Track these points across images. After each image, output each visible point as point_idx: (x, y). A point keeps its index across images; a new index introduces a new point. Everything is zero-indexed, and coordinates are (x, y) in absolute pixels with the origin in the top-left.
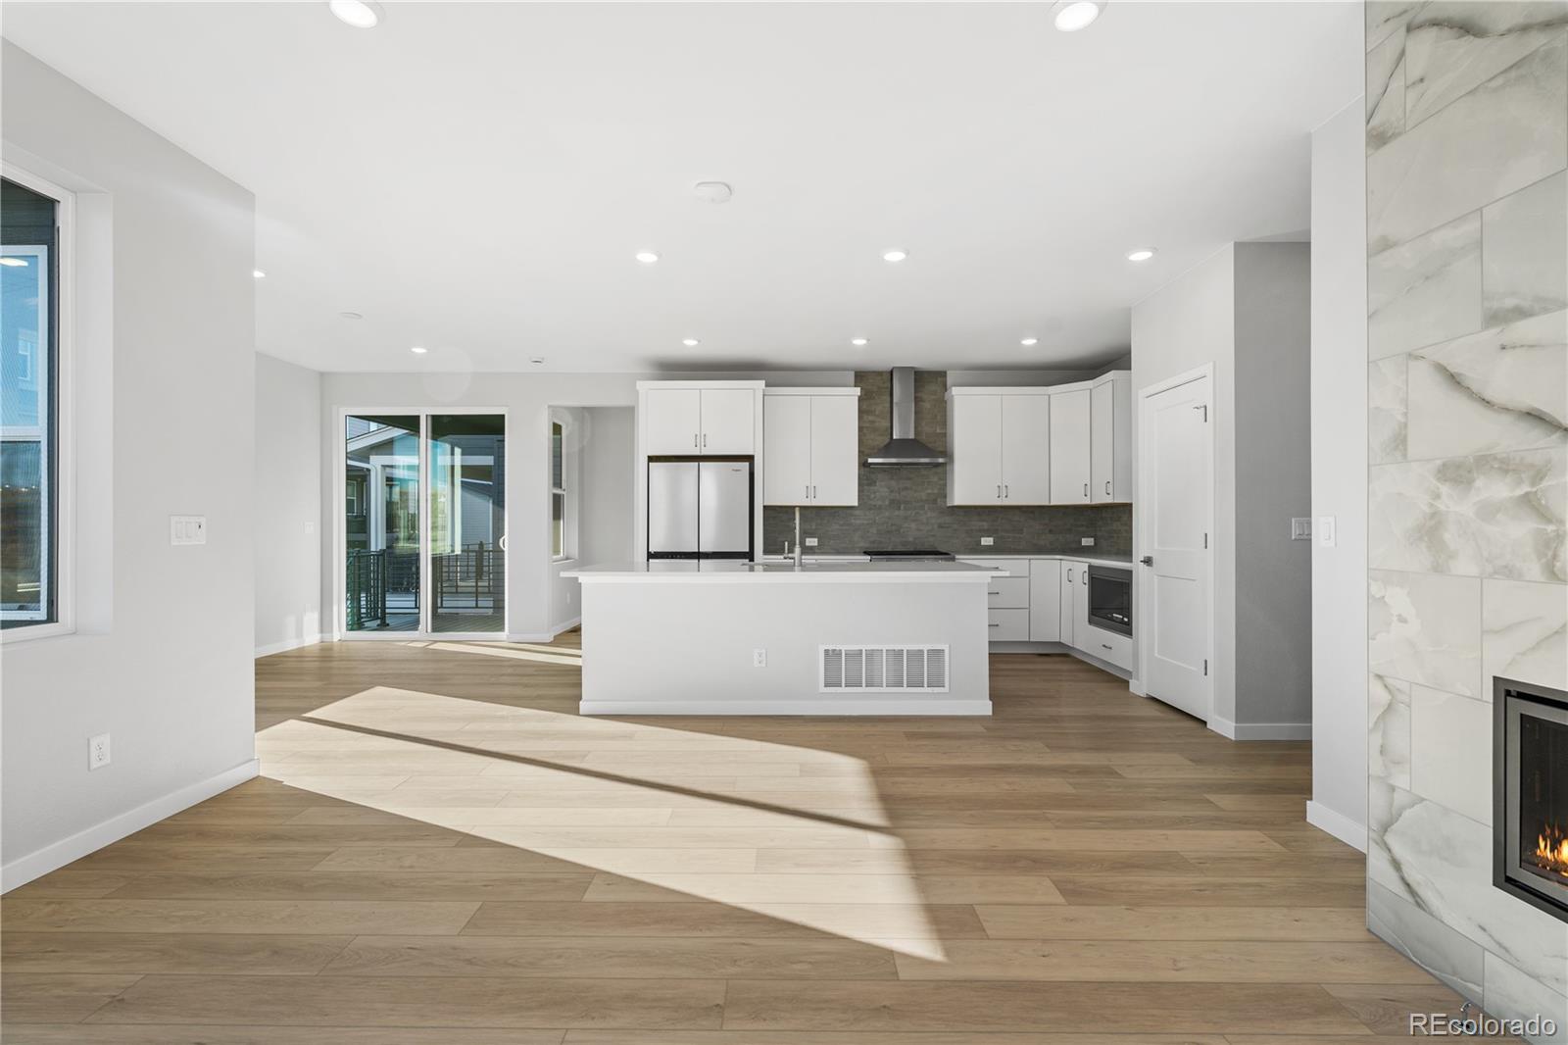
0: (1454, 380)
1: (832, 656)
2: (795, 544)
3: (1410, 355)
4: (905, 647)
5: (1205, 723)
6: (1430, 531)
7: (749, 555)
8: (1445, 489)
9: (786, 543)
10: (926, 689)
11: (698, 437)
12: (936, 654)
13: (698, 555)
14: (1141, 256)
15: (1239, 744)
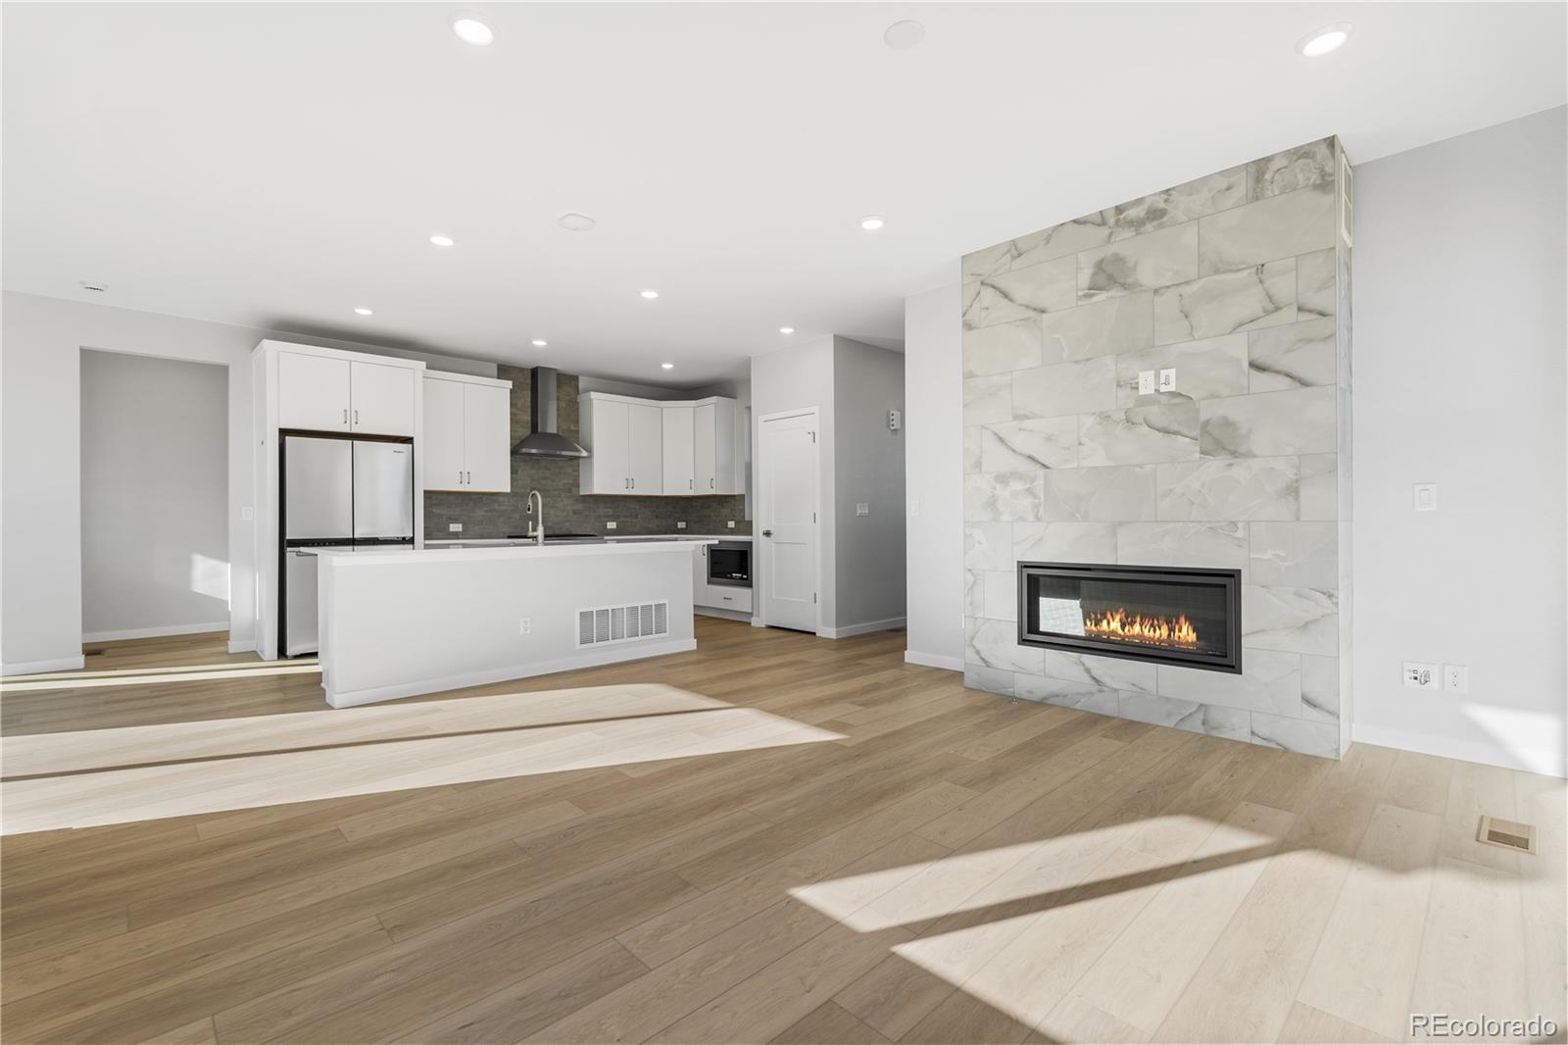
0: (1001, 440)
1: (585, 616)
2: (538, 523)
3: (982, 427)
4: (639, 605)
5: (814, 634)
6: (992, 503)
7: (411, 541)
8: (998, 486)
9: (530, 523)
10: (654, 636)
11: (348, 412)
12: (660, 607)
13: (352, 542)
14: (787, 331)
15: (838, 640)
